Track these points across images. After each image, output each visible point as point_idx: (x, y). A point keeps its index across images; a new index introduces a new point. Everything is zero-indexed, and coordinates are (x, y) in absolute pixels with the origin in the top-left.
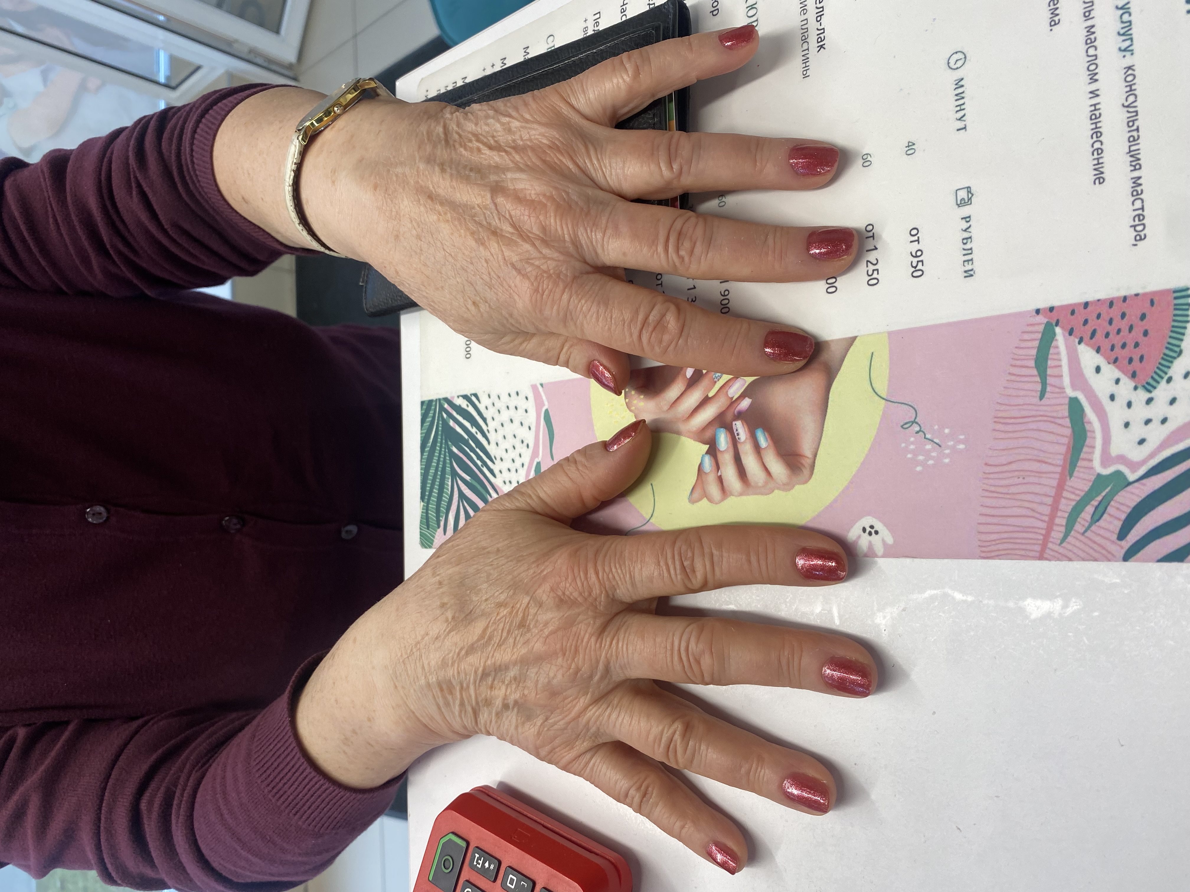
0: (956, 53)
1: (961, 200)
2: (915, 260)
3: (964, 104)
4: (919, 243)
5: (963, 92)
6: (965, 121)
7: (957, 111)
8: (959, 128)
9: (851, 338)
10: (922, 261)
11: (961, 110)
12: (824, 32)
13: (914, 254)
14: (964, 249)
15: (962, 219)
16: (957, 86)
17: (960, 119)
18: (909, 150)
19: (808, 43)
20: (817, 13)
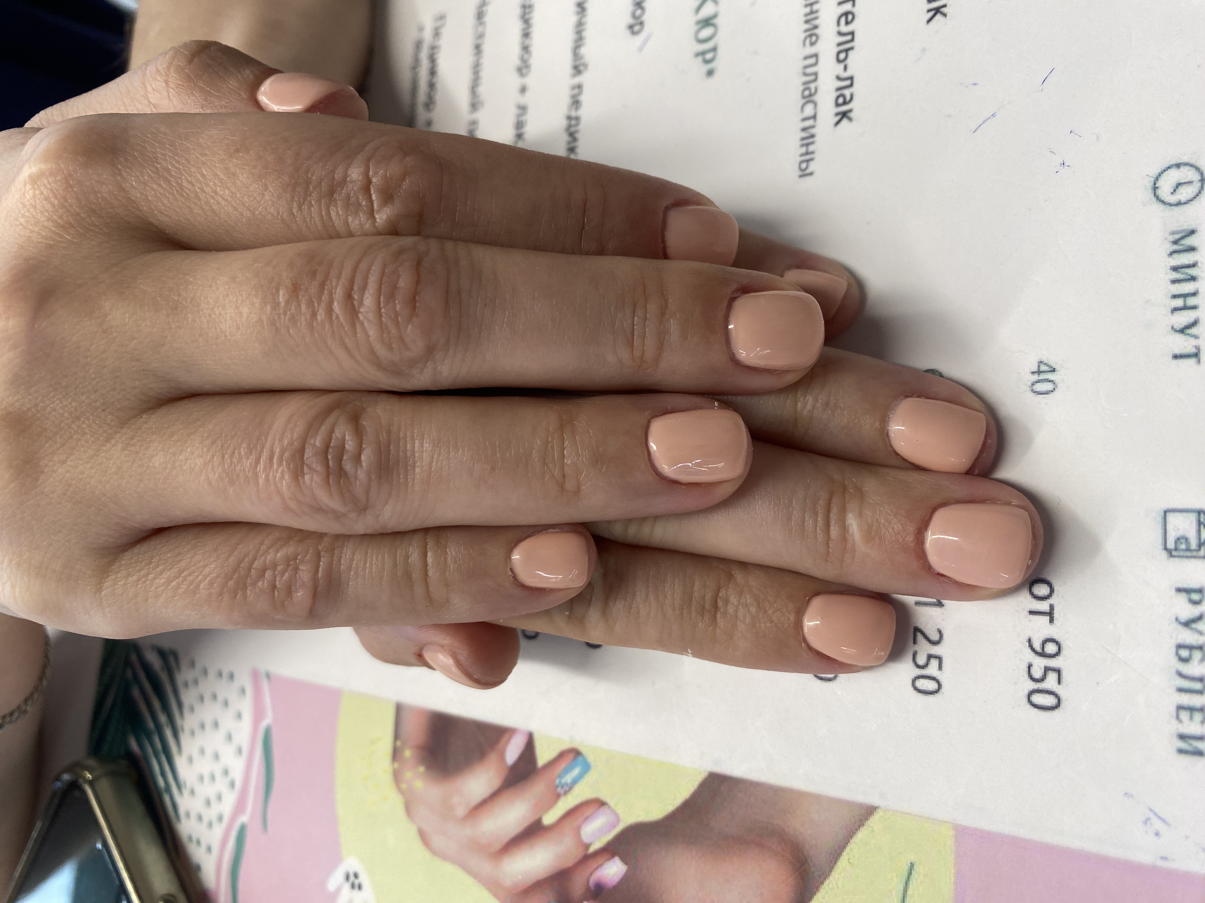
0: (1178, 166)
1: (1178, 540)
2: (1039, 664)
3: (1194, 294)
4: (1052, 621)
5: (1194, 265)
6: (1196, 337)
7: (1175, 310)
8: (1177, 352)
9: (861, 806)
10: (1058, 671)
11: (1185, 308)
12: (851, 85)
13: (1037, 646)
14: (1180, 675)
15: (1179, 590)
16: (1176, 247)
17: (1182, 331)
18: (1039, 381)
19: (815, 104)
20: (839, 44)
